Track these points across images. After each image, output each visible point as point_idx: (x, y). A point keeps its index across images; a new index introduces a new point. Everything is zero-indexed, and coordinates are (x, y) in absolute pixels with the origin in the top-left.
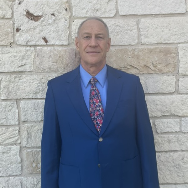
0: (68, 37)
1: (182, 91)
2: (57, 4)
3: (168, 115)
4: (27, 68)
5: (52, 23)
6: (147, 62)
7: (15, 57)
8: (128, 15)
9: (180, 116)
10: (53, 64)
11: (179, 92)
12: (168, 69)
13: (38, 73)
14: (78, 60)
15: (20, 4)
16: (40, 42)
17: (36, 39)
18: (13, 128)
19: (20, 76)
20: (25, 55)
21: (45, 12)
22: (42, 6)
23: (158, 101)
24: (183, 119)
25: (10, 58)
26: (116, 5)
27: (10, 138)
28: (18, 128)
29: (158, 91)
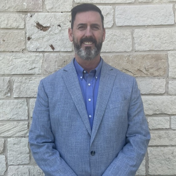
0: (71, 45)
1: (171, 92)
2: (62, 17)
3: (159, 114)
4: (36, 71)
5: (58, 33)
6: (140, 66)
7: (26, 61)
8: (124, 26)
9: (169, 115)
10: (59, 67)
11: (169, 93)
12: (159, 73)
15: (31, 16)
16: (47, 49)
17: (44, 46)
18: (23, 123)
19: (30, 78)
20: (35, 60)
21: (53, 23)
22: (50, 19)
23: (150, 101)
24: (172, 117)
25: (22, 63)
26: (113, 17)
27: (20, 131)
28: (27, 123)
29: (150, 92)
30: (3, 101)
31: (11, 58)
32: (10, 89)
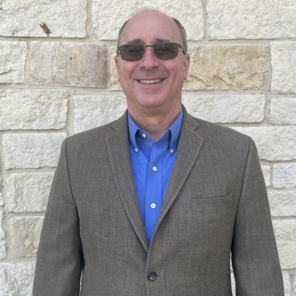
0: (84, 25)
1: (275, 119)
4: (14, 77)
6: (219, 70)
9: (270, 161)
10: (60, 70)
11: (271, 121)
12: (253, 83)
13: (33, 87)
14: (102, 65)
16: (36, 32)
19: (2, 92)
20: (10, 54)
24: (275, 165)
29: (237, 119)
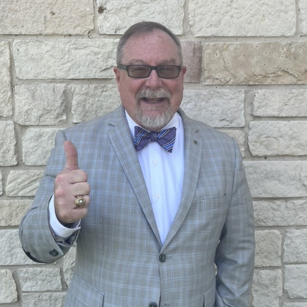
7: (96, 54)
14: (198, 60)
30: (54, 129)
31: (68, 47)
32: (66, 107)
